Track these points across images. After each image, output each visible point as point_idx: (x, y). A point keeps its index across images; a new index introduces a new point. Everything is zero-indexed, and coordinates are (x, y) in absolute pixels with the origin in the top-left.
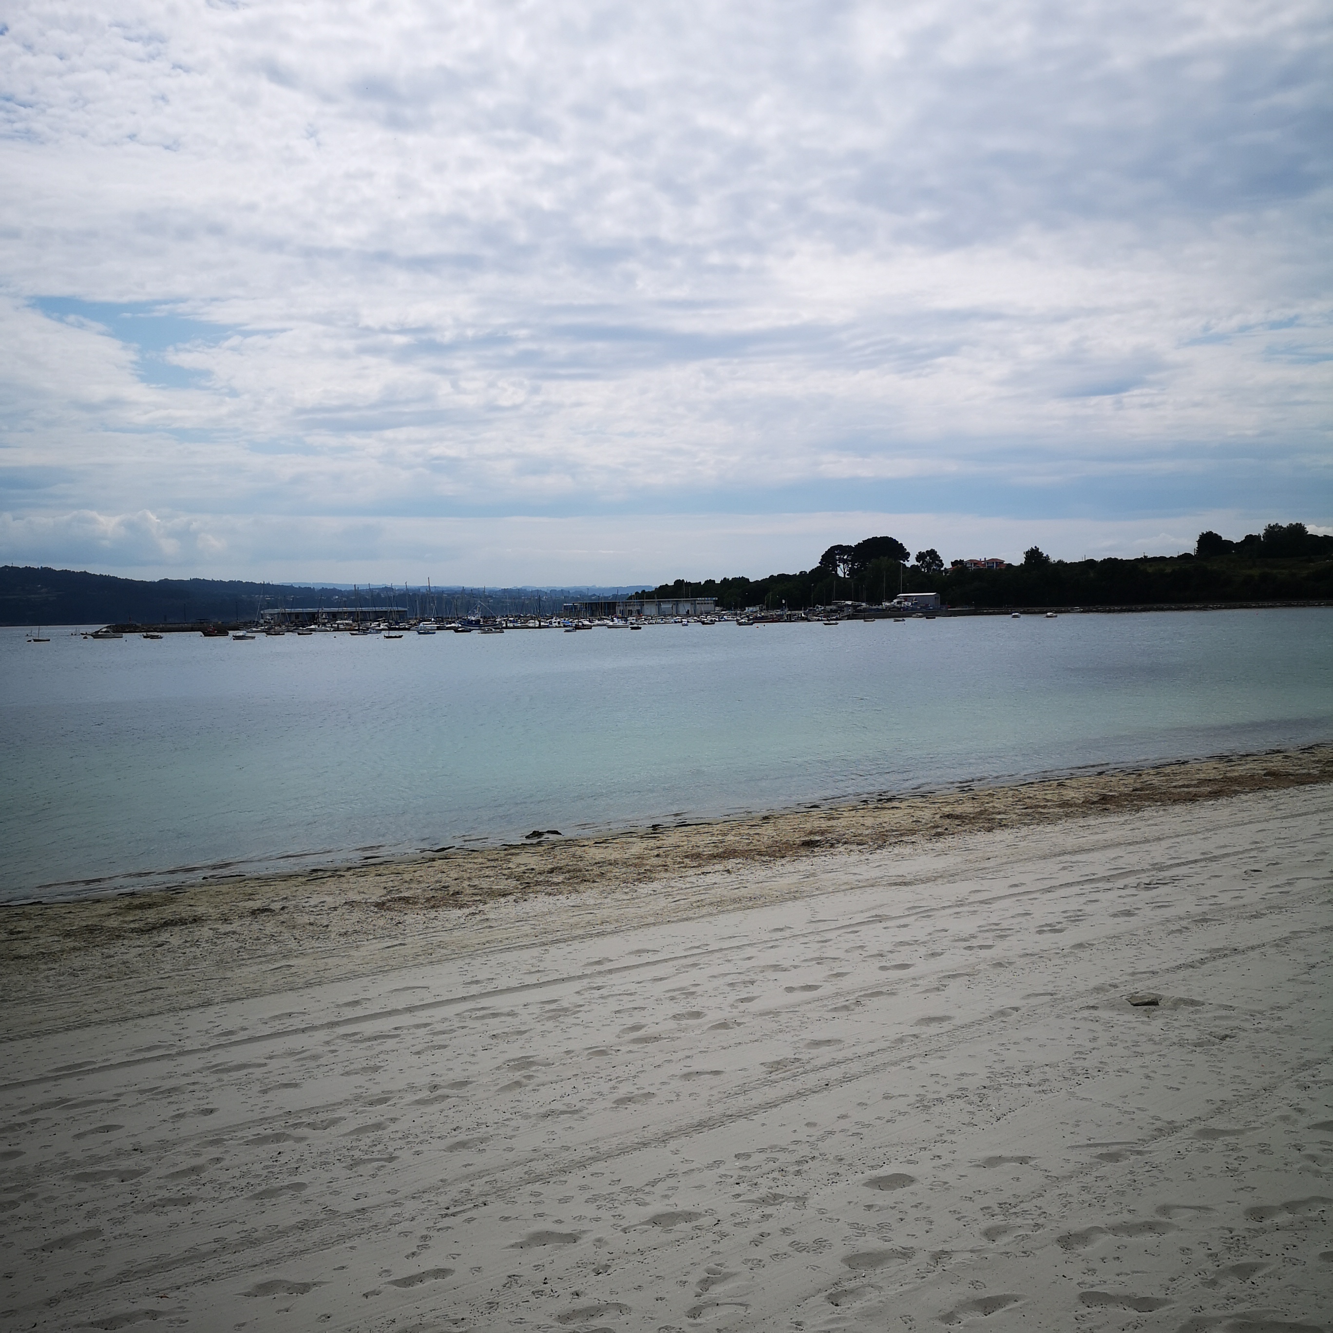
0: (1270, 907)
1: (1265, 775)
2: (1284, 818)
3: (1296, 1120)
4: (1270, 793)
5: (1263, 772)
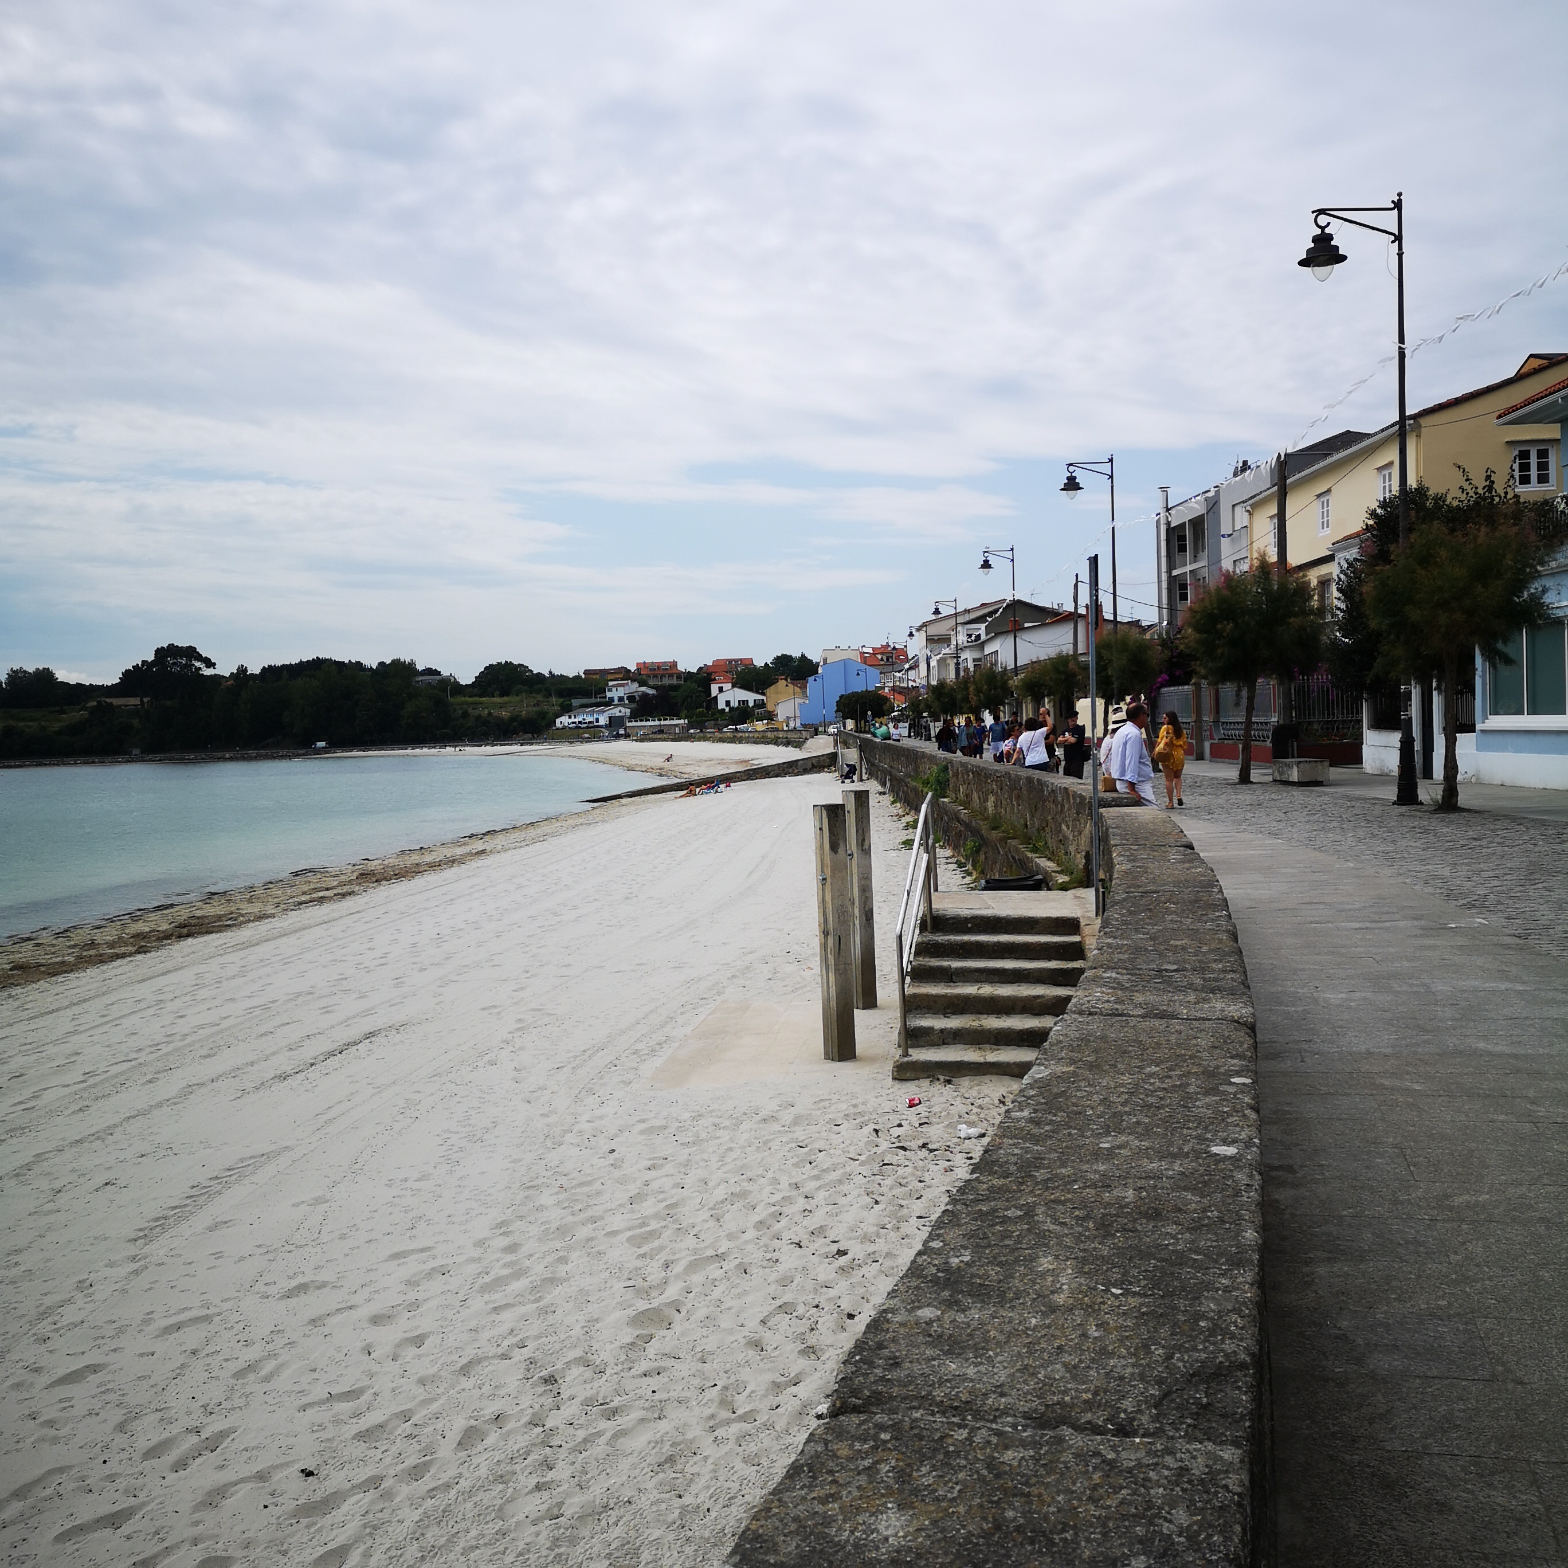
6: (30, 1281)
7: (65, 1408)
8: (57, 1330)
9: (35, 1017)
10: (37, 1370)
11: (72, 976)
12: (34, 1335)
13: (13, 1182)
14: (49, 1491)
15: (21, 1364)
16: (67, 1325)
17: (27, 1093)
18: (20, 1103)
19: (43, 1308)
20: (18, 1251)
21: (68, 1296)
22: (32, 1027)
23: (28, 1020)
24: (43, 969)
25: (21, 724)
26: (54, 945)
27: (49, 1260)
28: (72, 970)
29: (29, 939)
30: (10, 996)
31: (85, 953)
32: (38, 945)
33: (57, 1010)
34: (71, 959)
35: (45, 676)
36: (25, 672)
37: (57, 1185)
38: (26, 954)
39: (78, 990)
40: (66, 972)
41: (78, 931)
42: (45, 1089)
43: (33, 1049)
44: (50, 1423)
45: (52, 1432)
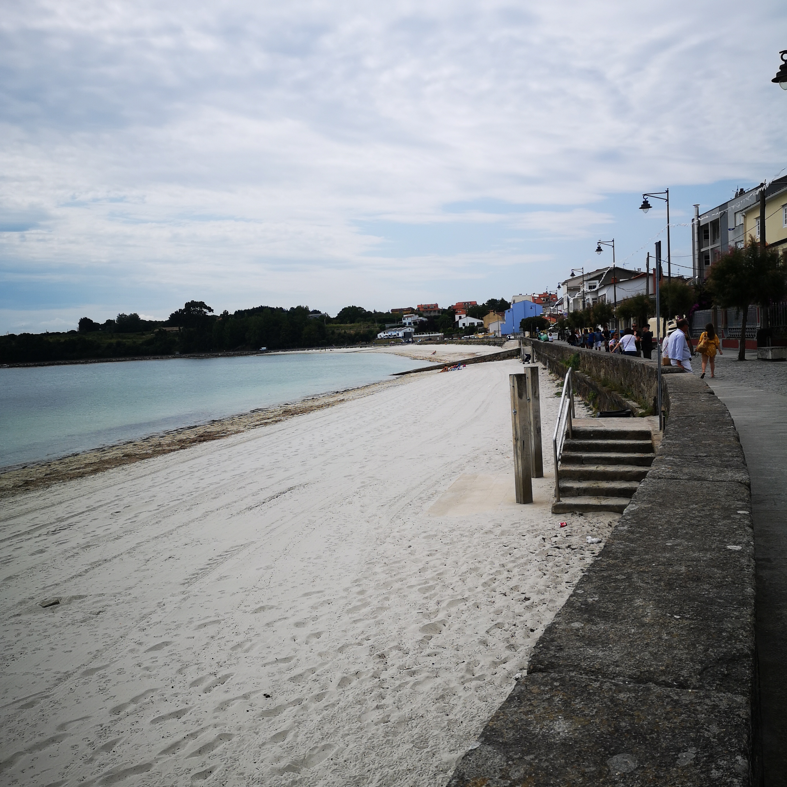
0: (125, 532)
1: (123, 457)
2: (133, 480)
3: (138, 650)
4: (125, 467)
5: (122, 455)
6: (136, 602)
7: (154, 662)
8: (149, 625)
9: (135, 479)
10: (140, 644)
11: (151, 459)
12: (139, 627)
13: (128, 555)
14: (147, 700)
15: (133, 641)
16: (154, 623)
17: (132, 515)
18: (130, 519)
19: (142, 615)
20: (130, 588)
21: (153, 610)
22: (133, 483)
23: (131, 480)
24: (137, 456)
25: (124, 340)
26: (142, 445)
27: (144, 592)
28: (151, 457)
29: (131, 442)
30: (123, 469)
31: (156, 449)
32: (135, 445)
33: (145, 476)
34: (150, 452)
35: (135, 317)
36: (126, 315)
37: (147, 557)
38: (129, 449)
39: (154, 466)
40: (148, 458)
41: (154, 439)
42: (140, 513)
43: (134, 494)
44: (147, 669)
45: (148, 673)
